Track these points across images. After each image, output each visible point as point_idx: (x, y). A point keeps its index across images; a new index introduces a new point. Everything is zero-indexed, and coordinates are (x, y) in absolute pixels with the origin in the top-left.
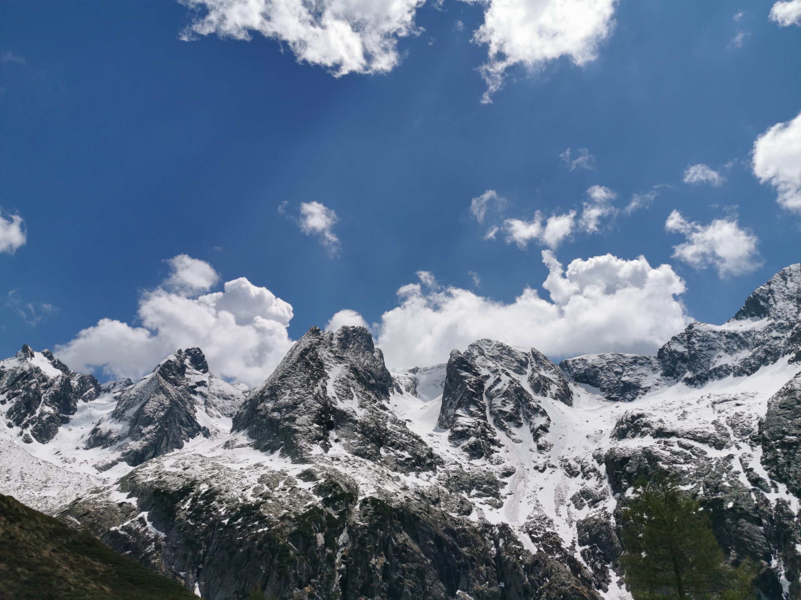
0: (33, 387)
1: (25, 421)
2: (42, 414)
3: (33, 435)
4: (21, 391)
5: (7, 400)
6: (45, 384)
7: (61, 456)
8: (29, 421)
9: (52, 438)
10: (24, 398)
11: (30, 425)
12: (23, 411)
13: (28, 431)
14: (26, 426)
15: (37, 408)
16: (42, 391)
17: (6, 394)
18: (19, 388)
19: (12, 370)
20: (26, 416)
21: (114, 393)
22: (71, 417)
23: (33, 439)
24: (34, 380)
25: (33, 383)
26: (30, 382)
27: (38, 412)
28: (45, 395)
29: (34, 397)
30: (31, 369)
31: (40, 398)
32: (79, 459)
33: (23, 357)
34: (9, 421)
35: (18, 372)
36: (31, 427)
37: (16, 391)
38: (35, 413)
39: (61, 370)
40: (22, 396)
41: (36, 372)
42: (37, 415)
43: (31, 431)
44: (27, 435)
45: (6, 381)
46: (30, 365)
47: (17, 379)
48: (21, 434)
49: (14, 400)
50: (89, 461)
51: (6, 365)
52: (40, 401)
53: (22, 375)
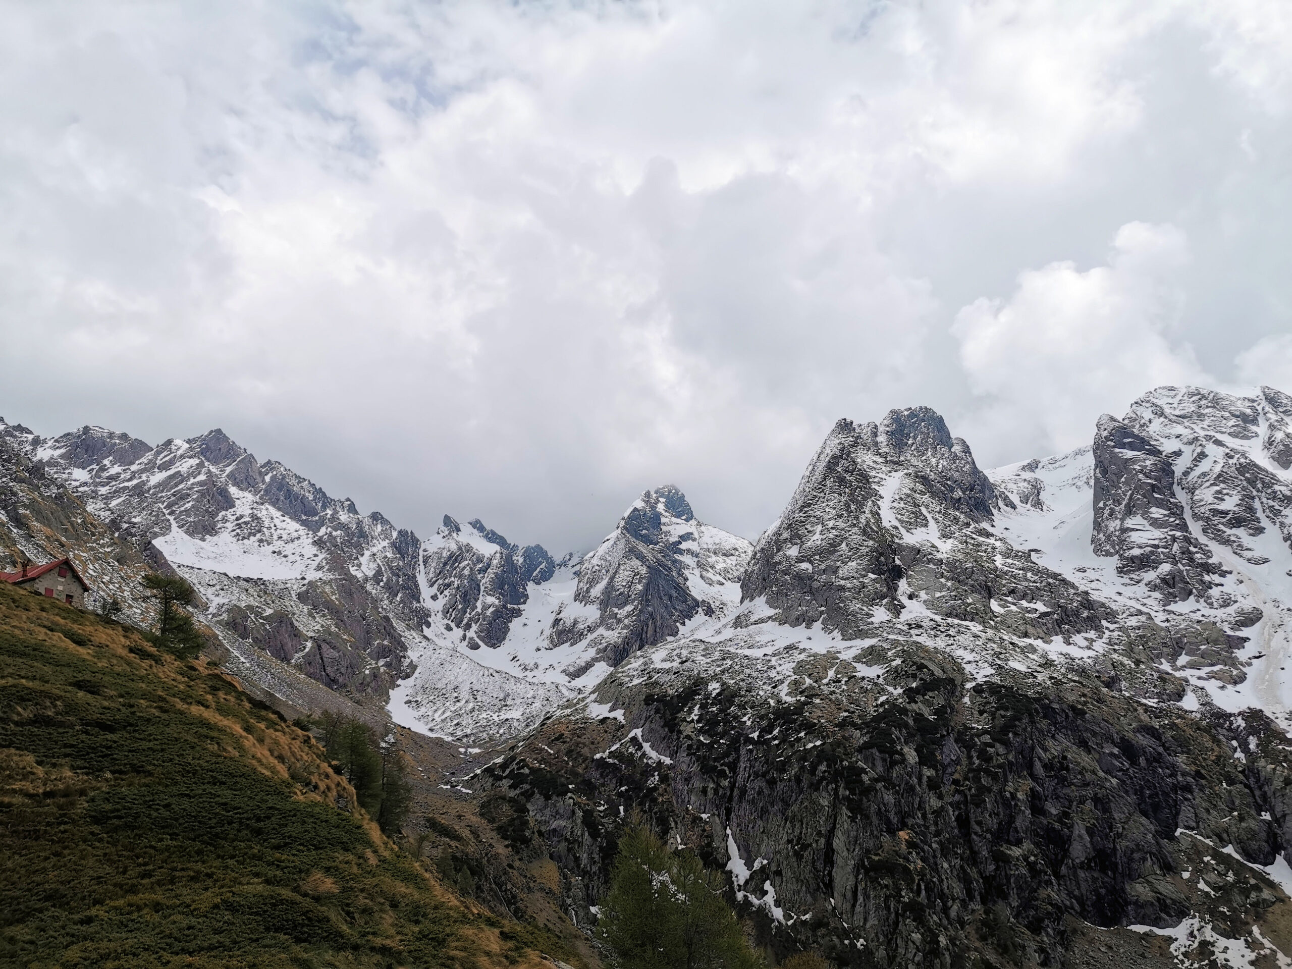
0: (466, 572)
1: (465, 621)
2: (486, 607)
3: (478, 637)
4: (452, 579)
5: (438, 594)
6: (481, 566)
7: (519, 663)
8: (470, 619)
9: (504, 639)
10: (458, 588)
11: (473, 625)
12: (460, 607)
13: (471, 633)
14: (468, 627)
15: (477, 600)
16: (479, 576)
17: (436, 586)
18: (451, 577)
19: (436, 553)
20: (466, 612)
21: (573, 566)
22: (522, 607)
23: (480, 643)
24: (466, 563)
25: (464, 568)
26: (461, 565)
27: (479, 604)
28: (483, 581)
29: (470, 586)
30: (460, 548)
31: (479, 586)
32: (543, 665)
33: (447, 533)
34: (446, 621)
35: (444, 555)
36: (474, 627)
37: (446, 581)
38: (476, 607)
39: (497, 543)
40: (456, 585)
41: (468, 551)
42: (479, 610)
43: (476, 633)
44: (471, 639)
45: (432, 569)
46: (457, 542)
47: (445, 564)
48: (464, 637)
49: (446, 592)
50: (555, 665)
51: (428, 548)
52: (479, 590)
53: (450, 557)
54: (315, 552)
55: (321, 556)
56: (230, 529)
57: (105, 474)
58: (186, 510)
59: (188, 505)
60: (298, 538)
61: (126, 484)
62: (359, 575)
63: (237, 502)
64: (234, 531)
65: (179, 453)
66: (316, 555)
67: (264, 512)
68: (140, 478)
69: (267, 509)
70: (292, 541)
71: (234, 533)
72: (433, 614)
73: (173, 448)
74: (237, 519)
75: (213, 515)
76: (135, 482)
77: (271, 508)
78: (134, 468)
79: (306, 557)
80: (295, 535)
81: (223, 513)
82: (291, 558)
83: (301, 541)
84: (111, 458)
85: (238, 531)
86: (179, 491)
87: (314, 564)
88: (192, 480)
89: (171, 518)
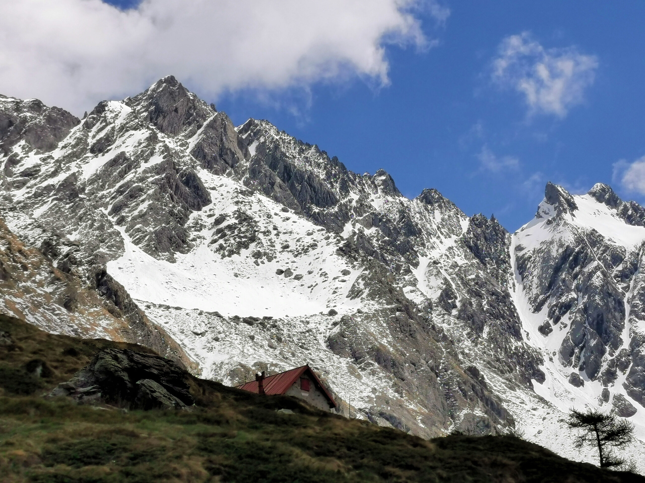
0: (597, 280)
1: (604, 367)
3: (632, 394)
4: (574, 295)
5: (551, 322)
6: (620, 268)
8: (613, 364)
10: (585, 310)
11: (619, 373)
12: (593, 343)
13: (618, 388)
14: (610, 376)
15: (620, 329)
16: (620, 287)
17: (545, 309)
18: (569, 290)
19: (539, 251)
20: (603, 352)
23: (636, 404)
24: (595, 264)
25: (591, 275)
26: (586, 270)
27: (626, 338)
28: (628, 295)
29: (606, 304)
30: (579, 240)
31: (620, 303)
33: (554, 213)
34: (570, 370)
35: (554, 253)
36: (622, 377)
37: (563, 299)
38: (621, 341)
40: (581, 306)
41: (593, 244)
42: (626, 345)
43: (626, 387)
44: (619, 398)
45: (536, 280)
46: (574, 229)
47: (558, 269)
48: (605, 396)
49: (565, 319)
51: (524, 243)
52: (623, 312)
53: (565, 257)
54: (344, 267)
55: (355, 273)
56: (209, 240)
57: (18, 169)
58: (142, 216)
59: (143, 207)
60: (314, 246)
61: (50, 181)
62: (417, 299)
63: (213, 195)
64: (214, 241)
65: (118, 123)
66: (345, 273)
67: (256, 207)
68: (68, 169)
69: (259, 201)
70: (306, 251)
71: (216, 245)
72: (546, 358)
73: (109, 115)
74: (218, 222)
75: (182, 219)
76: (62, 177)
77: (264, 198)
78: (57, 154)
79: (331, 276)
80: (308, 240)
81: (195, 214)
82: (307, 280)
83: (318, 250)
84: (23, 142)
85: (221, 241)
86: (127, 185)
87: (346, 288)
88: (144, 166)
89: (122, 229)
